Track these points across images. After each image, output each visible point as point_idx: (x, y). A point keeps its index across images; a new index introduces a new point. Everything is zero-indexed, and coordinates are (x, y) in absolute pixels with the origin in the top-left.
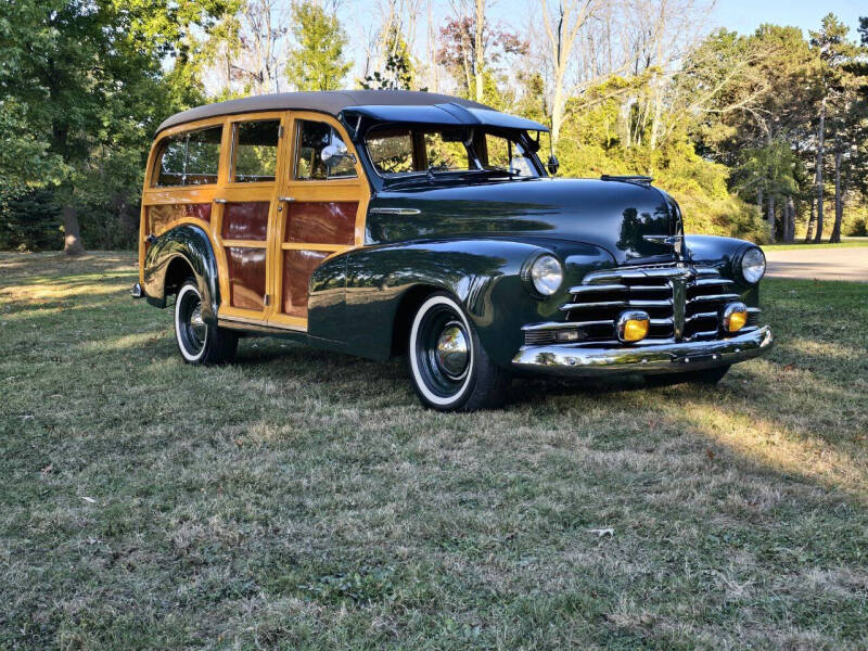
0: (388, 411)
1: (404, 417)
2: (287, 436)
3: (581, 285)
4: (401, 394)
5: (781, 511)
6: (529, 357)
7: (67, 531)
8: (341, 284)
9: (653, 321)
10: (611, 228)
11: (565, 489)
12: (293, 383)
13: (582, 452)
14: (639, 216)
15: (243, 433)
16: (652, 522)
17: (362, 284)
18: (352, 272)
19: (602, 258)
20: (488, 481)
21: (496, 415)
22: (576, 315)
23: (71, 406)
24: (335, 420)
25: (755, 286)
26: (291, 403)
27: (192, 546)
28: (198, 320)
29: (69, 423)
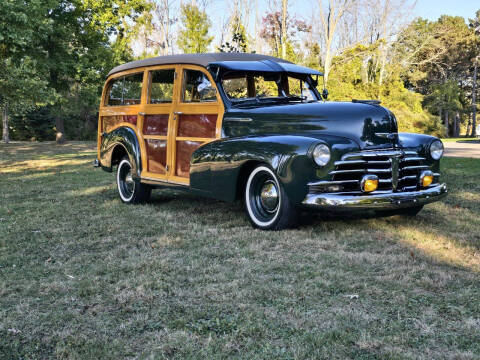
0: (234, 229)
1: (243, 233)
2: (179, 243)
3: (340, 160)
4: (241, 220)
5: (450, 286)
6: (312, 200)
7: (59, 293)
8: (208, 159)
9: (381, 181)
10: (357, 129)
11: (332, 273)
12: (181, 214)
13: (341, 253)
14: (373, 122)
15: (155, 241)
16: (380, 291)
17: (219, 159)
18: (214, 153)
19: (352, 145)
20: (289, 268)
21: (293, 232)
22: (337, 177)
23: (61, 226)
24: (205, 234)
25: (438, 161)
26: (180, 225)
27: (127, 302)
28: (129, 179)
29: (60, 235)
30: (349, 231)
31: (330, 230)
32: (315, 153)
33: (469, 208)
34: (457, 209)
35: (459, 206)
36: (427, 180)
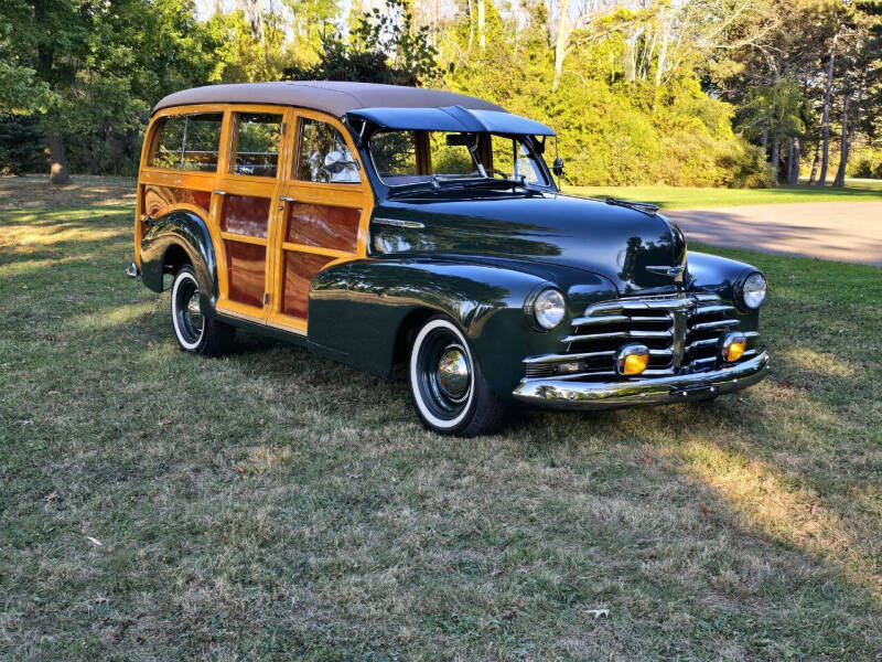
0: (387, 431)
1: (404, 439)
2: (287, 462)
3: (582, 316)
5: (770, 590)
6: (529, 390)
7: (74, 586)
9: (653, 352)
10: (612, 257)
11: (563, 552)
12: (292, 387)
13: (582, 502)
14: (643, 244)
15: (244, 457)
16: (646, 601)
17: (362, 289)
19: (603, 287)
20: (487, 536)
21: (495, 442)
22: (577, 347)
23: (70, 409)
24: (335, 440)
25: (755, 311)
26: (290, 414)
28: (195, 307)
29: (69, 433)
30: (594, 444)
31: (561, 437)
32: (538, 305)
33: (808, 387)
34: (786, 391)
35: (788, 384)
36: (736, 350)
